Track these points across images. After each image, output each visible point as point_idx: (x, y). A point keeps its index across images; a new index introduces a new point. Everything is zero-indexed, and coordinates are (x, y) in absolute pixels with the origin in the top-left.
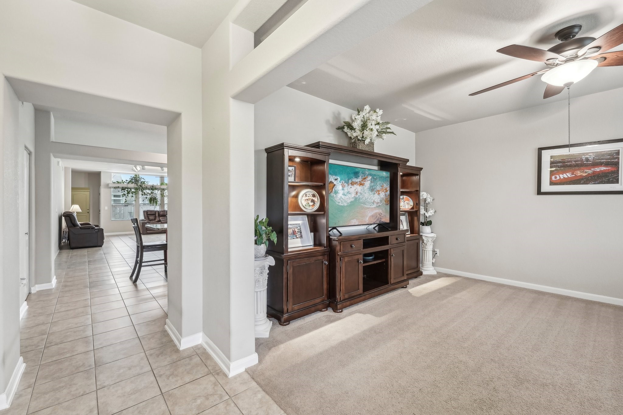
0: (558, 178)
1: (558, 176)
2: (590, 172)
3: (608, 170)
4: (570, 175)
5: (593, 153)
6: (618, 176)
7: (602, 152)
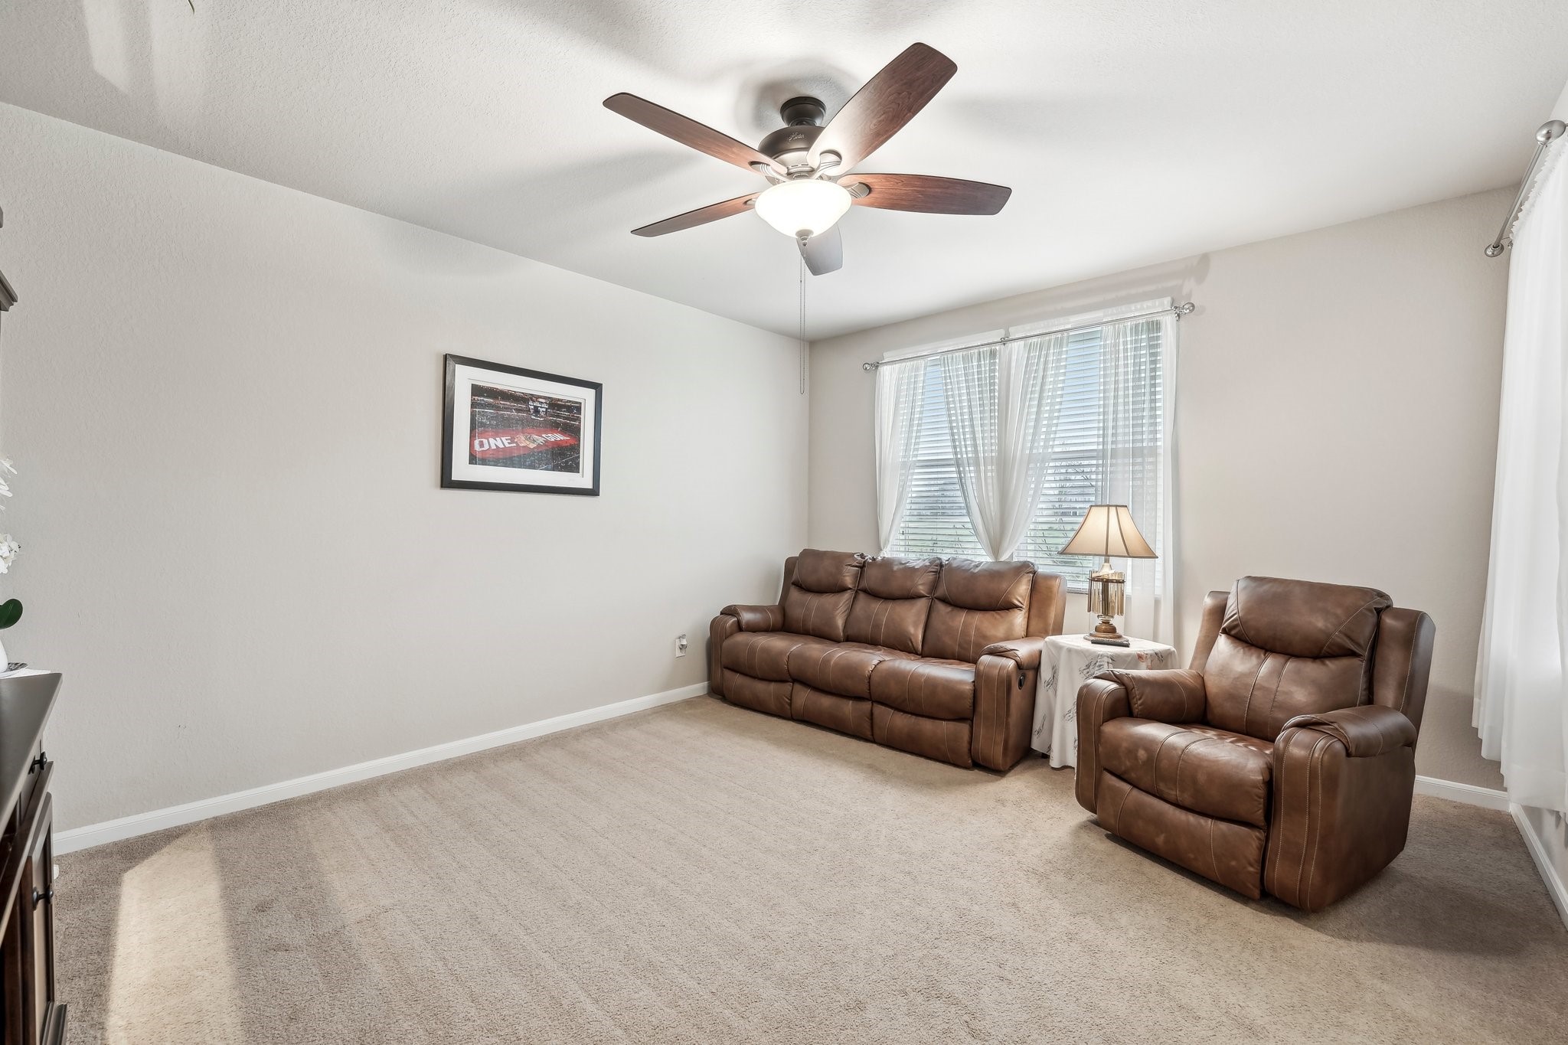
0: (486, 447)
1: (485, 441)
2: (540, 440)
3: (566, 441)
4: (509, 443)
5: (545, 398)
6: (579, 457)
7: (559, 400)
